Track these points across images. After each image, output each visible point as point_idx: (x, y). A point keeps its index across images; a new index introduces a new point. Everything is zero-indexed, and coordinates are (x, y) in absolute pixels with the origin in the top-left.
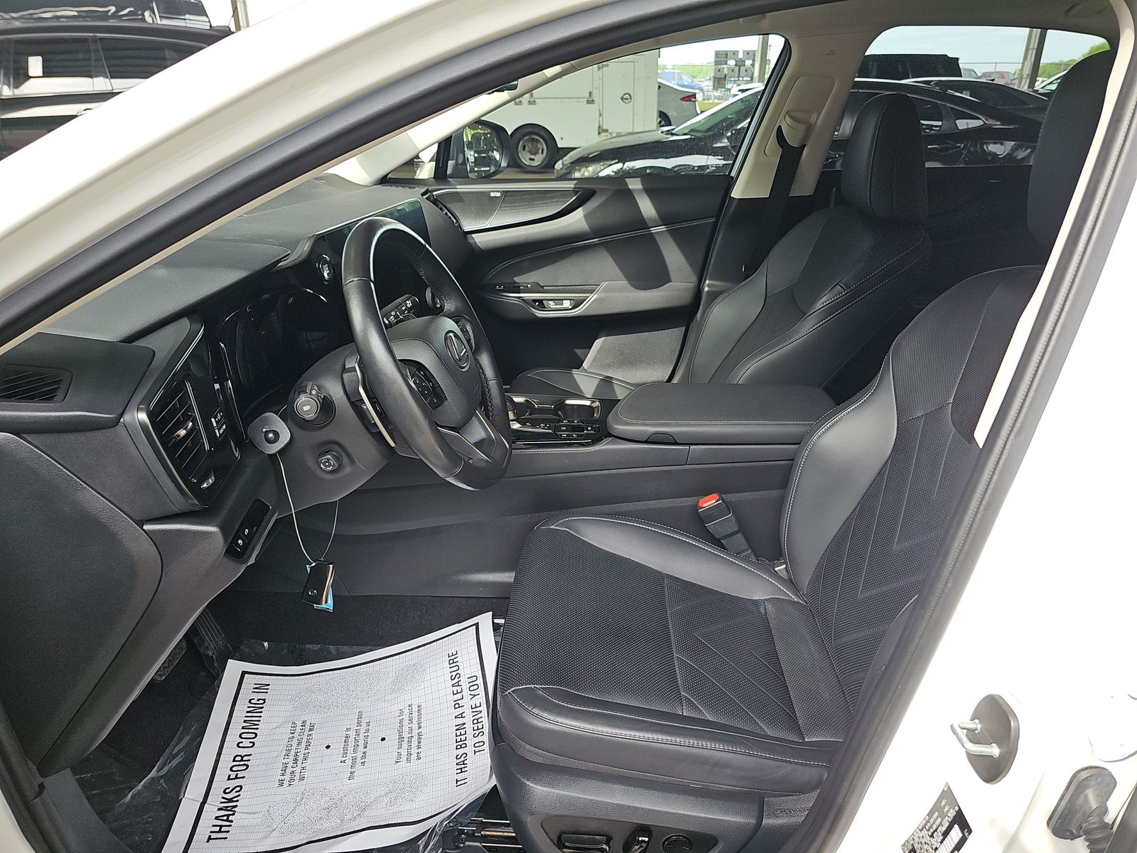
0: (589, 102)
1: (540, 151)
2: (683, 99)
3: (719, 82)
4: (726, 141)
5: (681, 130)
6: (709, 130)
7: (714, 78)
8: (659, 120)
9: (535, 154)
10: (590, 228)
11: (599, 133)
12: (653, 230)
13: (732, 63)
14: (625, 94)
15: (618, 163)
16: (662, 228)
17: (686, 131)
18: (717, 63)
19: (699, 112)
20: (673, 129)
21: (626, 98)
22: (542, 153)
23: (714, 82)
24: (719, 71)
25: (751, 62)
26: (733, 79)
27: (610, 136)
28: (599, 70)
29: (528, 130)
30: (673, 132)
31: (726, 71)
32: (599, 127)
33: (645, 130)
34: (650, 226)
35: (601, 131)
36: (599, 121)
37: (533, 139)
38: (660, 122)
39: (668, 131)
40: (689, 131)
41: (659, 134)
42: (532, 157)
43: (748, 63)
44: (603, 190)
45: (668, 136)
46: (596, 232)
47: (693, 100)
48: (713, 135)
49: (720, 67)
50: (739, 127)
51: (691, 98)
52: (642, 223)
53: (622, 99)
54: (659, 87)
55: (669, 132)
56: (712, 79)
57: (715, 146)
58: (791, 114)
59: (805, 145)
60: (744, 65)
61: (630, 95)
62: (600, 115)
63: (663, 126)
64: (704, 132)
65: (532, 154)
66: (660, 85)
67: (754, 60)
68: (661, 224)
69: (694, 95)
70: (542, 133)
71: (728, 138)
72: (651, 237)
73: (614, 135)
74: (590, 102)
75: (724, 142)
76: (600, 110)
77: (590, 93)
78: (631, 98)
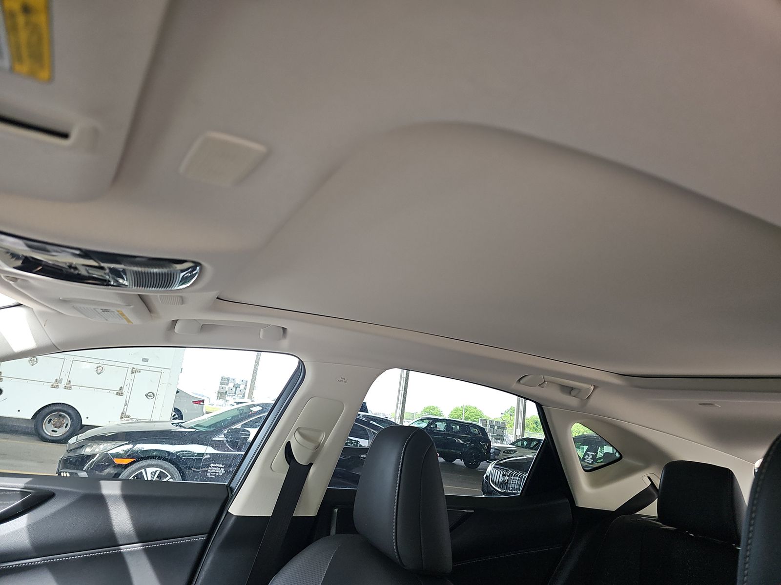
0: (118, 394)
1: (65, 425)
2: (195, 402)
3: (222, 395)
4: (223, 436)
5: (190, 423)
6: (210, 426)
7: (219, 392)
8: (174, 413)
9: (59, 427)
10: (33, 544)
11: (122, 418)
12: (124, 549)
13: (231, 385)
14: (150, 393)
15: (129, 444)
16: (138, 546)
17: (192, 425)
18: (221, 384)
19: (205, 412)
20: (182, 423)
21: (150, 395)
22: (66, 427)
23: (218, 394)
24: (222, 388)
25: (244, 386)
26: (231, 394)
27: (130, 421)
28: (132, 374)
29: (57, 408)
30: (182, 424)
31: (227, 390)
32: (122, 413)
33: (160, 420)
34: (121, 543)
35: (123, 416)
36: (124, 409)
37: (60, 415)
38: (175, 415)
39: (178, 423)
40: (195, 426)
41: (169, 426)
42: (55, 429)
43: (242, 387)
44: (66, 494)
45: (177, 427)
46: (41, 549)
47: (202, 403)
48: (213, 431)
49: (223, 386)
50: (234, 427)
51: (200, 402)
52: (110, 539)
53: (146, 396)
54: (178, 392)
55: (178, 425)
56: (217, 392)
57: (213, 439)
58: (301, 431)
59: (313, 464)
60: (239, 388)
61: (153, 394)
62: (126, 405)
63: (176, 419)
64: (207, 427)
65: (56, 427)
66: (178, 390)
67: (246, 385)
68: (137, 541)
69: (203, 401)
70: (70, 411)
71: (224, 434)
72: (120, 556)
73: (134, 420)
74: (120, 394)
75: (221, 437)
76: (126, 401)
77: (121, 387)
78: (154, 396)
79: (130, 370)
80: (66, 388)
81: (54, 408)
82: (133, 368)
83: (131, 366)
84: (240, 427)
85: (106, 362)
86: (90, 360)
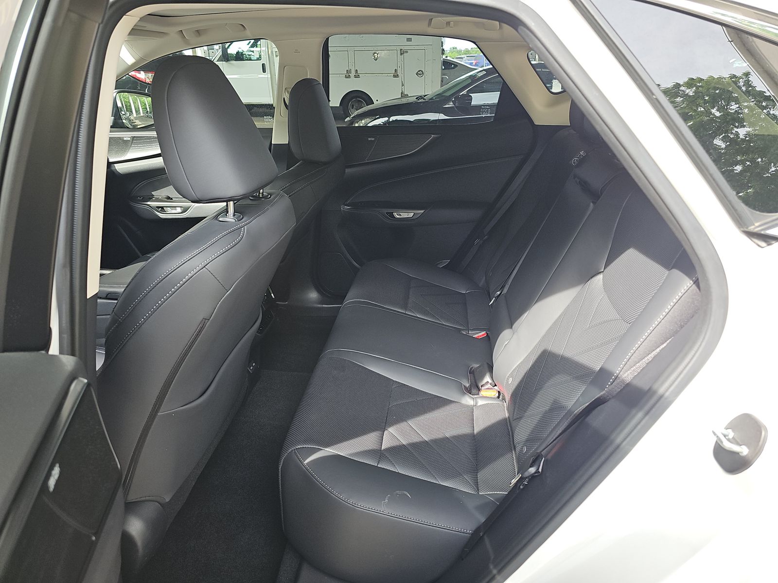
0: (394, 76)
4: (451, 103)
14: (419, 71)
21: (420, 73)
28: (401, 55)
29: (354, 95)
30: (424, 97)
32: (402, 93)
35: (403, 95)
36: (402, 89)
37: (357, 101)
50: (461, 94)
53: (417, 74)
57: (445, 106)
58: (287, 90)
61: (422, 71)
62: (403, 85)
70: (364, 96)
71: (453, 101)
74: (396, 76)
75: (451, 105)
76: (402, 82)
77: (396, 70)
78: (423, 74)
79: (399, 52)
80: (355, 77)
81: (352, 95)
82: (401, 50)
83: (399, 48)
84: (466, 93)
85: (379, 48)
86: (367, 48)
